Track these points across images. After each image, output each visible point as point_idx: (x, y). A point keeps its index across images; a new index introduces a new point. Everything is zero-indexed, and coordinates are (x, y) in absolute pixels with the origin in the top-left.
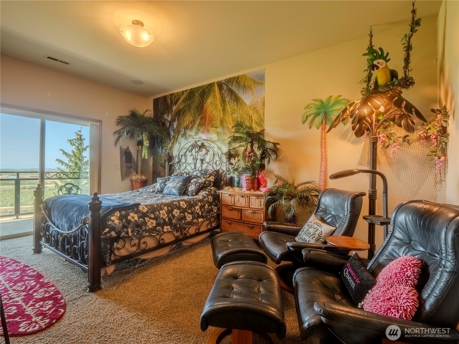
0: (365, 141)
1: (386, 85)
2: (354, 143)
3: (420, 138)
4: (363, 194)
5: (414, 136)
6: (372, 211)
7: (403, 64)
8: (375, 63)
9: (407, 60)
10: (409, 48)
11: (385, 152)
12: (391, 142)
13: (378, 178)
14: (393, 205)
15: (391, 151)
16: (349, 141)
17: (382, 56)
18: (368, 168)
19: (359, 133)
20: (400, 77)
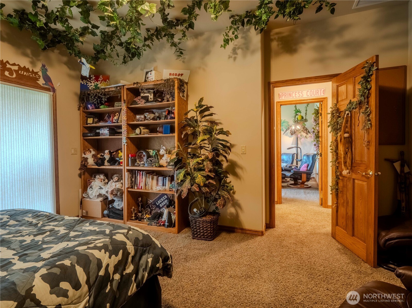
0: (294, 137)
1: (300, 120)
2: (290, 137)
3: (310, 137)
4: (295, 154)
5: (308, 136)
6: (297, 158)
7: (305, 115)
8: (297, 113)
9: (306, 114)
10: (306, 110)
11: (300, 141)
12: (302, 137)
13: (299, 149)
14: (303, 155)
15: (302, 140)
16: (288, 136)
17: (299, 112)
18: (296, 146)
19: (292, 134)
20: (304, 119)
